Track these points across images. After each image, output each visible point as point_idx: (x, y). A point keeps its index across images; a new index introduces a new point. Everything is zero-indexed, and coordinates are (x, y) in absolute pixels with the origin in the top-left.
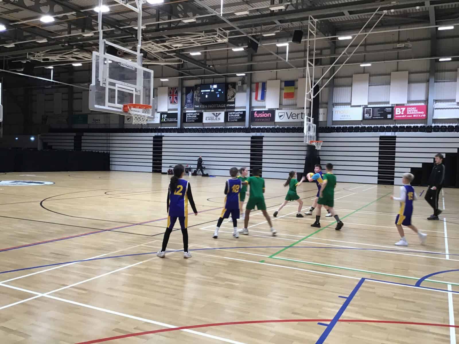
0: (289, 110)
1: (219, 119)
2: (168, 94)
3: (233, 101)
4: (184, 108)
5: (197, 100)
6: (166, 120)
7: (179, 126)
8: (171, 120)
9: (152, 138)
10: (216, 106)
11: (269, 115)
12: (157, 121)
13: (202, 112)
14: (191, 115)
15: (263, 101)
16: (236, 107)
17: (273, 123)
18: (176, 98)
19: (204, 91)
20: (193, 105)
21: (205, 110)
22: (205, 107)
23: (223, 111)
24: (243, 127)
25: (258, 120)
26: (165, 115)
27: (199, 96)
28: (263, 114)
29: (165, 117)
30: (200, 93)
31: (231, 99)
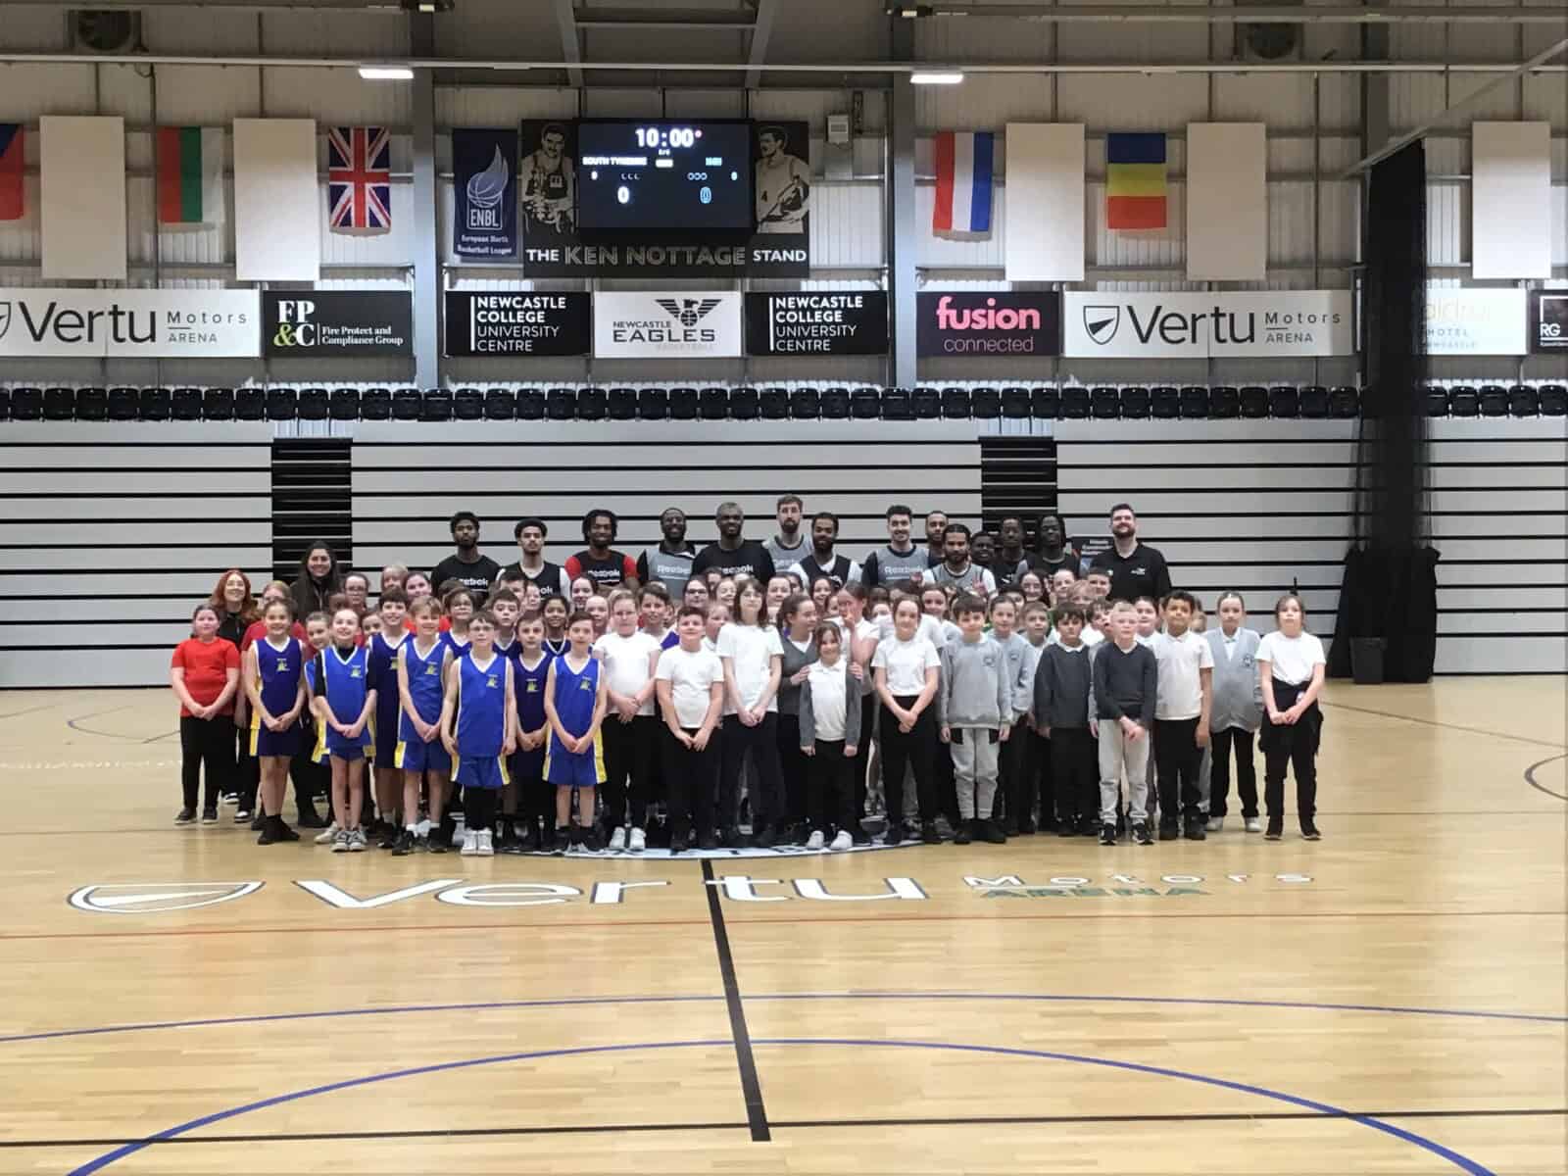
0: (1141, 294)
1: (709, 335)
2: (319, 170)
3: (798, 228)
4: (445, 258)
6: (308, 334)
7: (425, 380)
8: (352, 336)
10: (681, 256)
11: (1030, 319)
13: (587, 290)
14: (506, 310)
15: (989, 238)
16: (818, 270)
17: (1045, 363)
18: (384, 196)
19: (603, 161)
20: (512, 244)
21: (606, 281)
22: (602, 261)
23: (731, 288)
24: (879, 389)
25: (960, 345)
26: (301, 304)
27: (560, 194)
28: (991, 312)
29: (301, 318)
30: (570, 175)
31: (778, 219)
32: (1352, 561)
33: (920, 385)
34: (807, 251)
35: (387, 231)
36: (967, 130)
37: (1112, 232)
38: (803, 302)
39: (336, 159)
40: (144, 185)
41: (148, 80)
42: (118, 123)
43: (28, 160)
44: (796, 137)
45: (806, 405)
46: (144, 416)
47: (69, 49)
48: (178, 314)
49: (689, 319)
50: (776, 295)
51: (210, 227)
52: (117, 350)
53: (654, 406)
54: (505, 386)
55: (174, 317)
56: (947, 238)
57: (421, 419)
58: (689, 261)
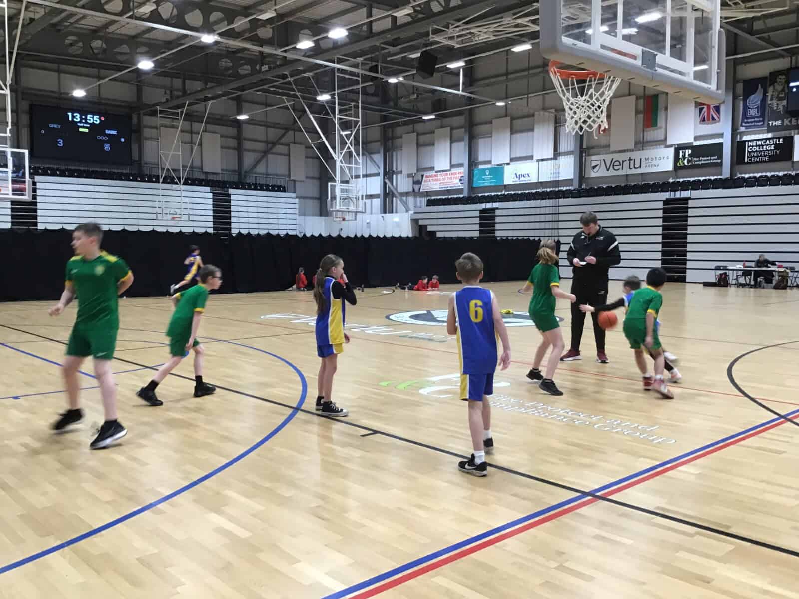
4: (738, 129)
5: (775, 108)
6: (689, 161)
7: (726, 173)
8: (703, 160)
9: (660, 205)
12: (667, 165)
13: (792, 135)
14: (759, 146)
19: (798, 83)
20: (763, 120)
26: (687, 151)
27: (782, 99)
29: (687, 156)
30: (786, 91)
40: (641, 116)
42: (634, 97)
48: (649, 158)
51: (660, 128)
55: (647, 159)
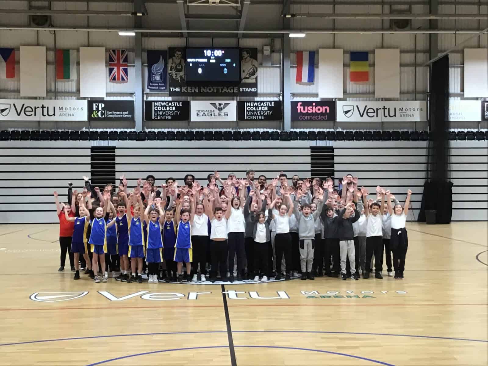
0: (361, 102)
1: (226, 114)
2: (106, 63)
3: (254, 81)
4: (145, 90)
7: (138, 128)
8: (116, 114)
9: (88, 152)
10: (218, 90)
11: (326, 109)
13: (189, 100)
14: (163, 106)
15: (313, 84)
16: (260, 94)
17: (331, 123)
18: (126, 71)
19: (194, 60)
20: (165, 86)
21: (195, 97)
22: (193, 91)
23: (233, 100)
24: (279, 131)
25: (304, 118)
26: (100, 104)
27: (180, 70)
28: (314, 107)
29: (100, 109)
30: (183, 64)
31: (248, 78)
32: (426, 186)
33: (292, 130)
34: (257, 88)
35: (127, 82)
36: (306, 51)
37: (352, 82)
38: (255, 104)
39: (111, 59)
40: (52, 68)
41: (54, 35)
42: (44, 48)
43: (16, 59)
44: (253, 53)
45: (256, 136)
46: (51, 139)
47: (29, 26)
48: (62, 107)
49: (220, 109)
50: (247, 102)
51: (72, 81)
52: (43, 119)
53: (209, 136)
54: (163, 130)
55: (61, 108)
56: (300, 84)
57: (137, 140)
58: (220, 91)
